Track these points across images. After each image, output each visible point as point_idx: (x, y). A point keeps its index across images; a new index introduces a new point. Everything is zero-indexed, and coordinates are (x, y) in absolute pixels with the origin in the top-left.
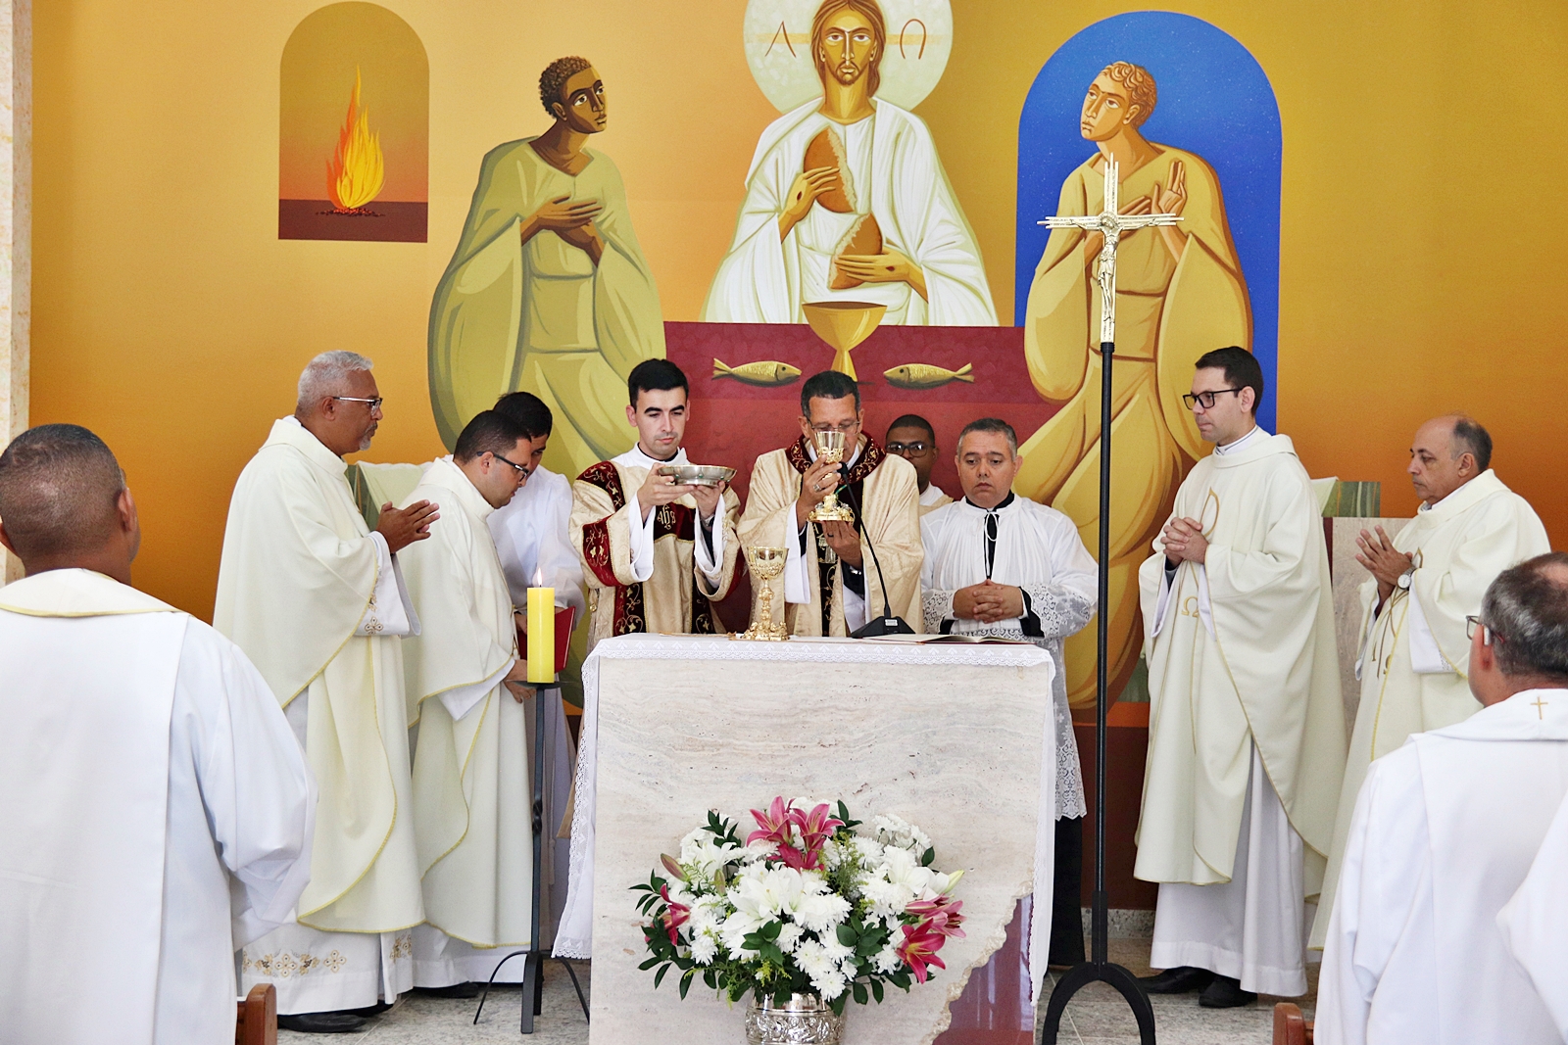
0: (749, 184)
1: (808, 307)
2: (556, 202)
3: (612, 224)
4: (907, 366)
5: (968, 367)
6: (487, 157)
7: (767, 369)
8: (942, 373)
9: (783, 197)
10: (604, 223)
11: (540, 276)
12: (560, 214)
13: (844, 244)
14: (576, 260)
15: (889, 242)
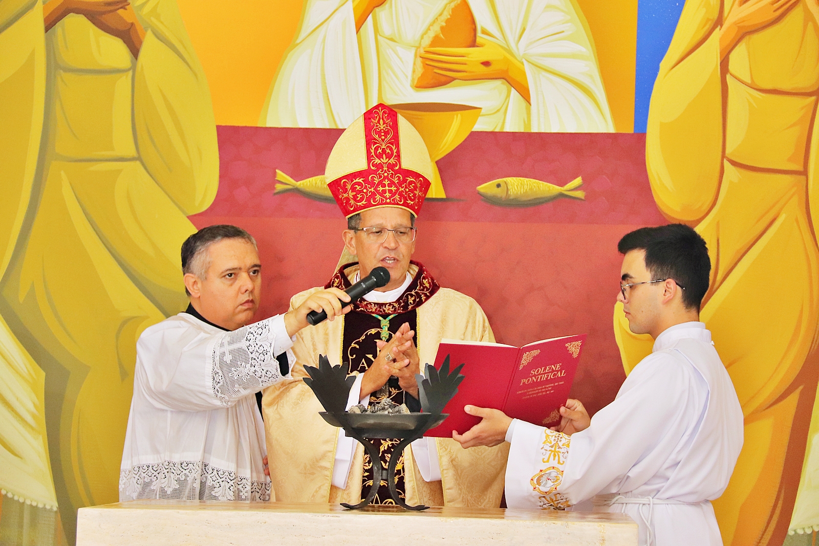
4: (505, 179)
5: (578, 181)
8: (545, 188)
11: (69, 69)
13: (431, 34)
14: (112, 51)
15: (484, 32)
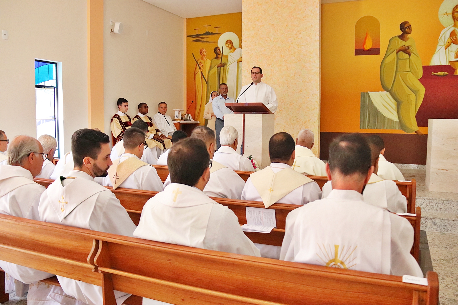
0: (439, 41)
1: (450, 62)
2: (403, 46)
3: (413, 50)
6: (390, 39)
7: (442, 73)
9: (445, 43)
10: (411, 49)
11: (400, 59)
12: (403, 48)
14: (407, 56)
